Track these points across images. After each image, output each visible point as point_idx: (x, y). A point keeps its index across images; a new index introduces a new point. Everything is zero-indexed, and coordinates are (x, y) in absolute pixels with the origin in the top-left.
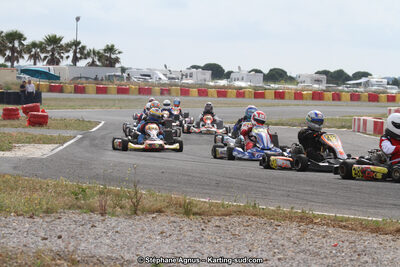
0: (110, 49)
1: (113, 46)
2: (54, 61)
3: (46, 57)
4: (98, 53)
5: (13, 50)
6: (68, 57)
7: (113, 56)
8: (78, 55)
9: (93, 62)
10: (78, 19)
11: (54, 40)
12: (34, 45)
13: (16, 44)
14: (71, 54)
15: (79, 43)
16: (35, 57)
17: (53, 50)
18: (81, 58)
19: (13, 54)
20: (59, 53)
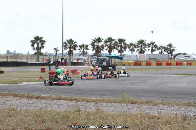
0: (170, 45)
1: (171, 44)
2: (142, 52)
3: (138, 50)
4: (164, 47)
5: (121, 47)
6: (149, 50)
7: (172, 49)
8: (154, 49)
9: (162, 51)
10: (152, 32)
11: (141, 42)
12: (132, 44)
13: (123, 44)
14: (150, 48)
15: (154, 43)
16: (132, 50)
17: (141, 46)
18: (155, 50)
19: (121, 49)
20: (144, 48)
